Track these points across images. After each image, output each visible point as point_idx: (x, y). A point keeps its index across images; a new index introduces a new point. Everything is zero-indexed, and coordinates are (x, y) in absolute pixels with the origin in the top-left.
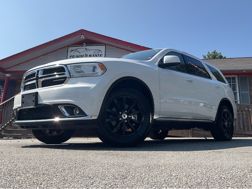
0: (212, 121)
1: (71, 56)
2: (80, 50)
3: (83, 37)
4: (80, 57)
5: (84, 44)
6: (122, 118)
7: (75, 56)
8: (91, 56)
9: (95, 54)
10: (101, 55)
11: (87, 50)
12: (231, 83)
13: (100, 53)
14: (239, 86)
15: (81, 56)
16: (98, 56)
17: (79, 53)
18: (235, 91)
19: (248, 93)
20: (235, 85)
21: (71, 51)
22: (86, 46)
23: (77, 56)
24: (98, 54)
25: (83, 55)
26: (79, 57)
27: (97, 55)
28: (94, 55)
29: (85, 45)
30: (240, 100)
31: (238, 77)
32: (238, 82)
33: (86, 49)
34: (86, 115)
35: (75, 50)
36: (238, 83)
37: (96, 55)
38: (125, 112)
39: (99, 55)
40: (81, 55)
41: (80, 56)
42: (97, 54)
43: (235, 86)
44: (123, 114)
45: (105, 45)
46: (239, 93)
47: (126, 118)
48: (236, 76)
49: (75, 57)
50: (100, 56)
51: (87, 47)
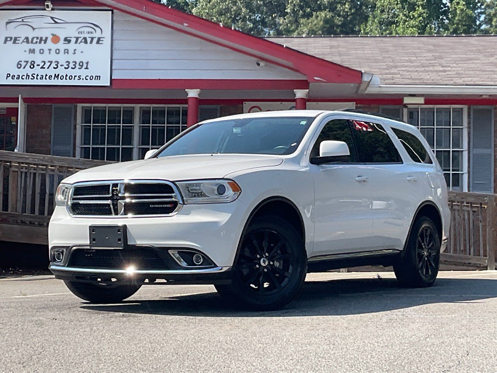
0: (398, 250)
1: (9, 39)
2: (35, 22)
4: (36, 42)
5: (49, 4)
6: (260, 265)
7: (21, 40)
8: (70, 40)
9: (82, 36)
10: (99, 39)
11: (56, 22)
12: (450, 126)
13: (98, 34)
14: (469, 133)
15: (38, 41)
16: (91, 42)
17: (34, 29)
18: (459, 147)
19: (490, 155)
20: (461, 130)
21: (8, 23)
22: (53, 9)
23: (27, 38)
24: (92, 36)
25: (47, 38)
26: (32, 42)
27: (89, 40)
28: (77, 39)
29: (51, 6)
30: (469, 172)
31: (469, 109)
32: (469, 123)
33: (52, 18)
34: (216, 266)
35: (20, 20)
36: (469, 128)
37: (85, 39)
38: (265, 255)
39: (95, 40)
40: (37, 38)
41: (35, 40)
42: (87, 36)
43: (461, 132)
44: (262, 259)
45: (112, 9)
46: (469, 153)
47: (266, 264)
48: (465, 108)
49: (20, 42)
50: (98, 42)
51: (57, 14)
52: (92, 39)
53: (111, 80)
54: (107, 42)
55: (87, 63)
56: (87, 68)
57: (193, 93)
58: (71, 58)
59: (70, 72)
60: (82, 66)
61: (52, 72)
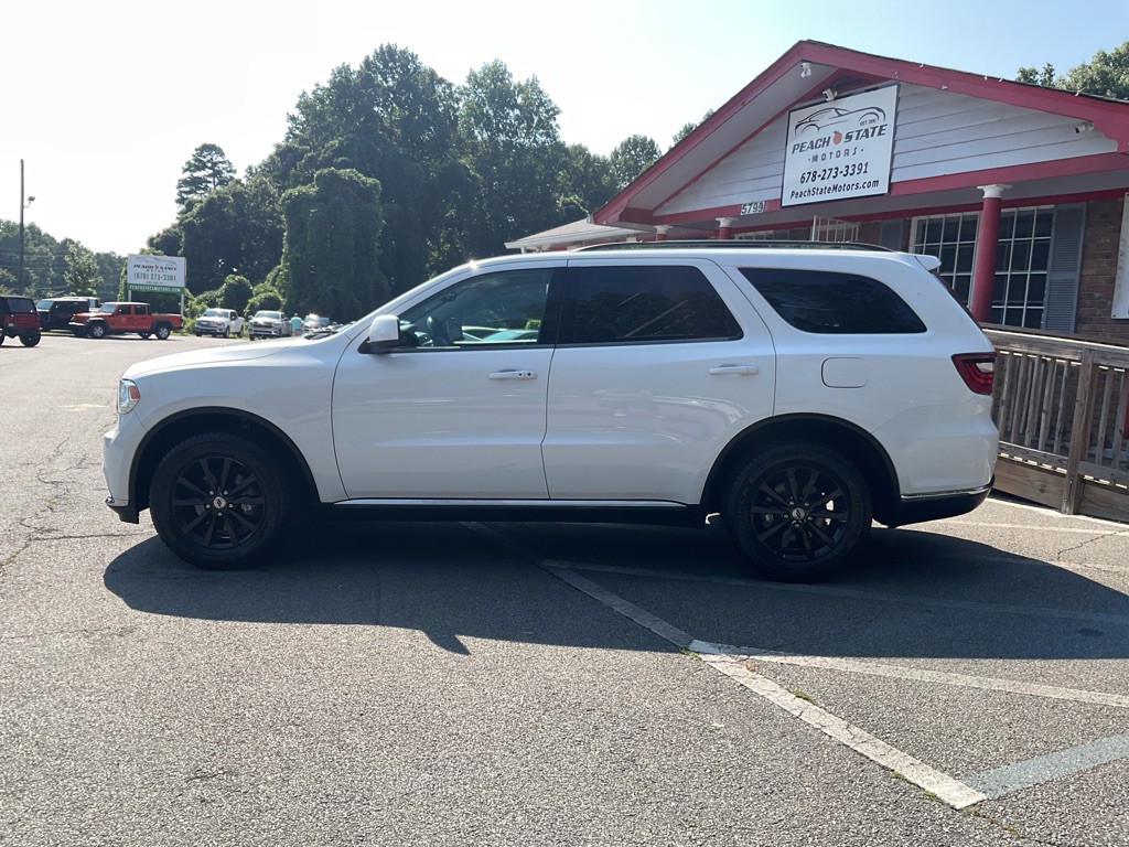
0: (679, 503)
1: (796, 147)
2: (819, 120)
3: (806, 70)
4: (820, 146)
6: (212, 505)
7: (807, 145)
8: (852, 137)
9: (864, 127)
10: (881, 129)
11: (840, 115)
13: (880, 122)
15: (822, 143)
16: (873, 134)
17: (819, 128)
21: (797, 126)
22: (836, 99)
23: (812, 143)
24: (873, 125)
25: (829, 138)
26: (816, 147)
27: (870, 131)
28: (859, 132)
29: (830, 96)
33: (836, 110)
35: (809, 119)
37: (867, 131)
38: (222, 494)
39: (877, 130)
40: (821, 140)
41: (819, 143)
42: (869, 126)
45: (897, 82)
49: (806, 148)
50: (880, 133)
51: (841, 103)
52: (874, 128)
53: (890, 185)
54: (889, 131)
55: (866, 164)
56: (865, 172)
57: (990, 192)
58: (851, 160)
59: (849, 180)
60: (861, 170)
61: (830, 183)
